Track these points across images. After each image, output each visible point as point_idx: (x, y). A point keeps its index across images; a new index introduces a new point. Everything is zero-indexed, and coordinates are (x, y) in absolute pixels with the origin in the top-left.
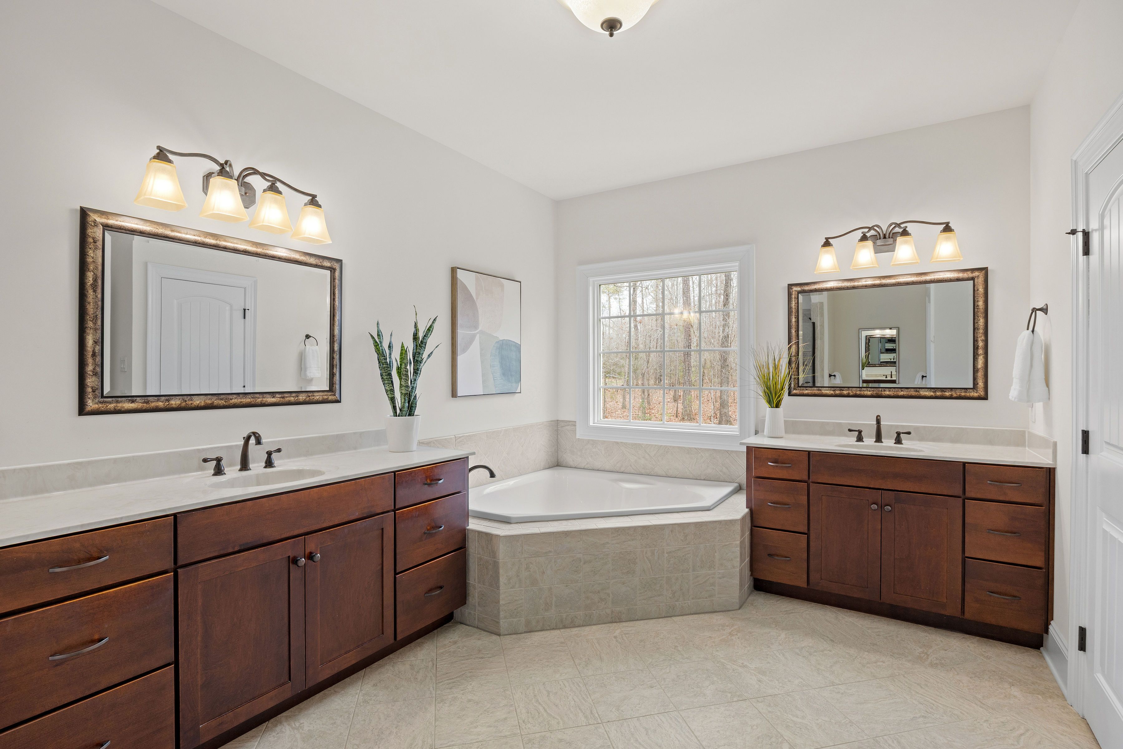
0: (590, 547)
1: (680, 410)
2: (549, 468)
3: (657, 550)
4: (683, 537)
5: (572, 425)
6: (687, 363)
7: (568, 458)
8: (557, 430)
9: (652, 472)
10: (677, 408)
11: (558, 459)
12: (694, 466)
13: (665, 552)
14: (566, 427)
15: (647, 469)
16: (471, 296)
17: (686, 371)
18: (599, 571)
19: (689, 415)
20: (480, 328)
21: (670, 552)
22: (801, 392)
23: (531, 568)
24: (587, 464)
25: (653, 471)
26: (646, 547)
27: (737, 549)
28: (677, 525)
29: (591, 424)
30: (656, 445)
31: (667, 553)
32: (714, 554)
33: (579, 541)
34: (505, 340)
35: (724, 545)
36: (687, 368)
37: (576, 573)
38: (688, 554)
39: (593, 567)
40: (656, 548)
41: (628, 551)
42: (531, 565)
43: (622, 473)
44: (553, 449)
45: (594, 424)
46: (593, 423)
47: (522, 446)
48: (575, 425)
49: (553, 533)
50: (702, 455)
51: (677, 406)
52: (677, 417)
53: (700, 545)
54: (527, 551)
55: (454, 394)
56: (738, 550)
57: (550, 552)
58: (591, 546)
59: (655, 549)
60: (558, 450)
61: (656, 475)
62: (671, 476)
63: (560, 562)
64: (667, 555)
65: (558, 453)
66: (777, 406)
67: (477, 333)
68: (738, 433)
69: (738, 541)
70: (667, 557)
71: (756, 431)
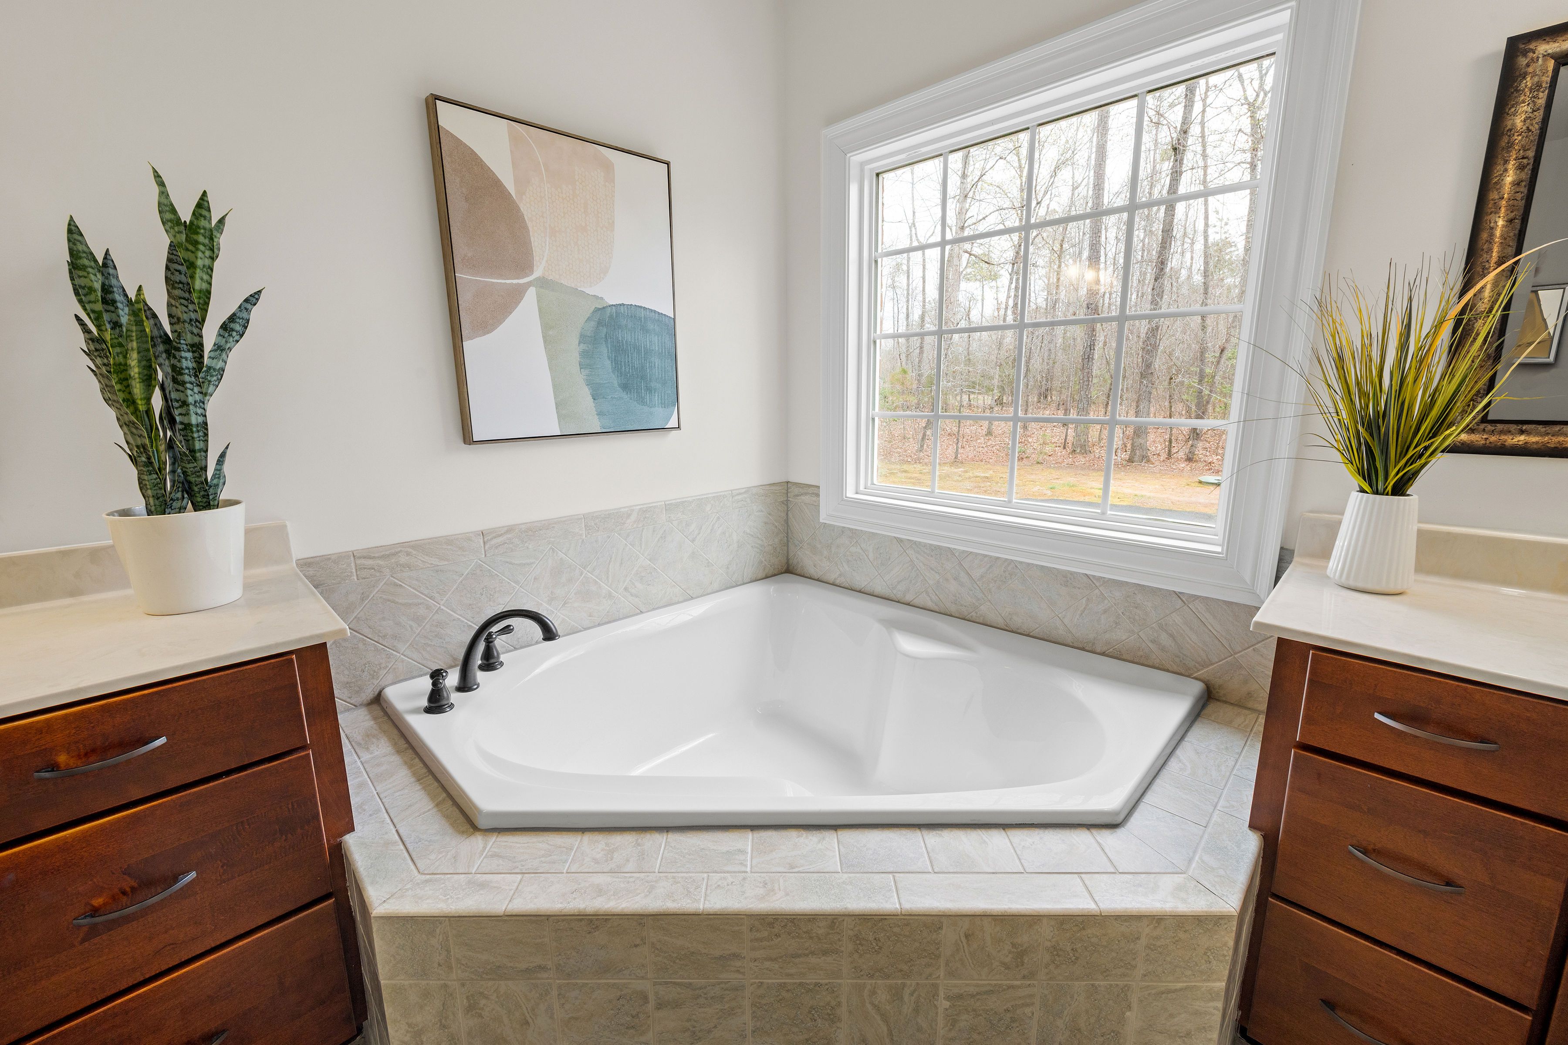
0: (674, 962)
1: (1070, 439)
2: (766, 577)
3: (912, 988)
4: (1010, 956)
5: (813, 493)
6: (1086, 371)
7: (807, 560)
8: (786, 503)
9: (973, 614)
10: (1066, 436)
11: (788, 559)
12: (1078, 617)
13: (942, 994)
14: (803, 497)
15: (961, 605)
16: (497, 183)
17: (1084, 382)
18: (709, 1031)
19: (1083, 447)
20: (537, 273)
21: (960, 997)
22: (1493, 438)
23: (482, 1009)
24: (840, 575)
25: (977, 613)
26: (872, 977)
27: (1211, 1004)
28: (990, 919)
29: (850, 493)
30: (986, 556)
31: (948, 998)
32: (1124, 1013)
33: (636, 946)
34: (624, 305)
35: (1163, 989)
36: (1086, 379)
37: (632, 1031)
38: (1027, 1005)
39: (689, 1020)
40: (908, 982)
41: (807, 984)
42: (483, 1002)
43: (908, 604)
44: (776, 540)
45: (857, 493)
46: (854, 491)
47: (693, 541)
48: (818, 495)
49: (548, 917)
50: (1102, 594)
51: (1067, 433)
52: (1064, 448)
53: (1069, 983)
54: (464, 963)
55: (467, 437)
56: (1216, 1008)
57: (542, 968)
58: (677, 961)
59: (904, 985)
60: (788, 541)
61: (981, 621)
62: (1019, 631)
63: (576, 998)
64: (948, 1003)
65: (788, 547)
66: (1399, 489)
67: (529, 284)
68: (1218, 549)
69: (1219, 980)
70: (946, 1009)
71: (1282, 548)
